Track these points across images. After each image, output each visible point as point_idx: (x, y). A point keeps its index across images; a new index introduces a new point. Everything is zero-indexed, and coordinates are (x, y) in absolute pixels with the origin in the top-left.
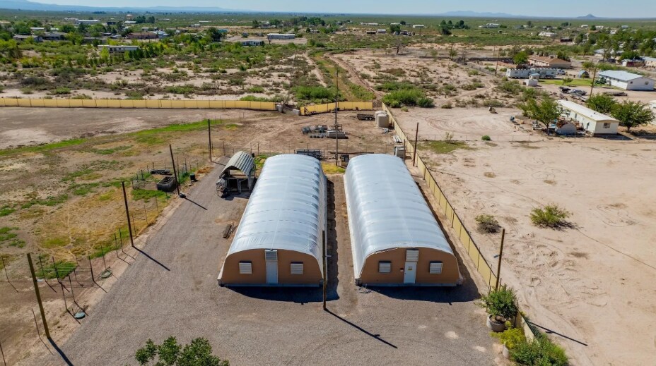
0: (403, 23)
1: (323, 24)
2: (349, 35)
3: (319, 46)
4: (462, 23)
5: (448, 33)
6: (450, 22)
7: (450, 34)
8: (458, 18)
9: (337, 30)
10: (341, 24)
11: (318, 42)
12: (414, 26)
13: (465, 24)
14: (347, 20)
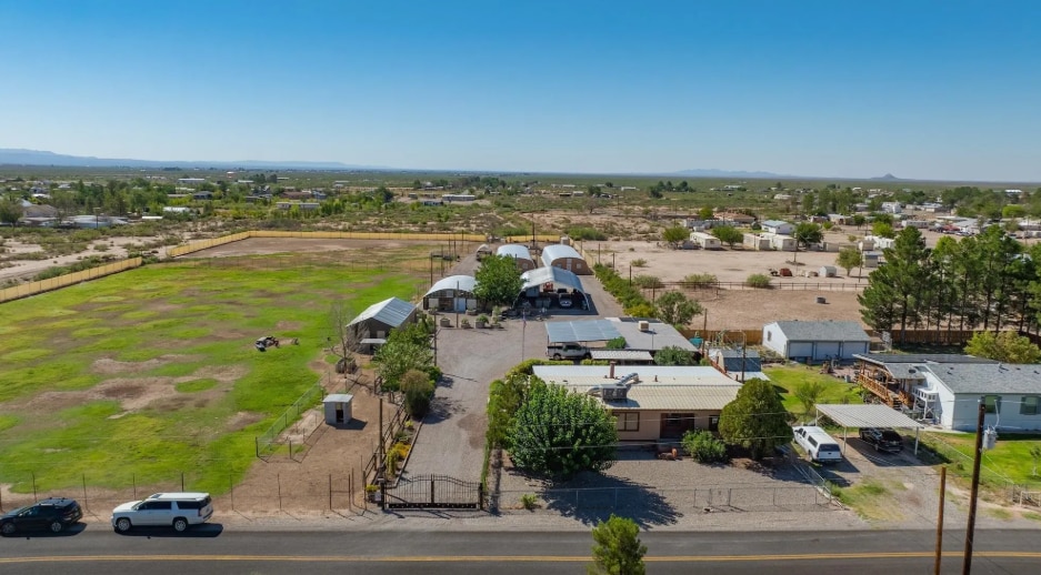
0: (610, 185)
1: (504, 184)
2: (537, 198)
3: (505, 206)
4: (685, 184)
5: (660, 196)
6: (670, 183)
7: (661, 196)
8: (681, 178)
9: (522, 192)
10: (527, 186)
11: (503, 202)
12: (623, 189)
13: (689, 186)
14: (534, 181)
